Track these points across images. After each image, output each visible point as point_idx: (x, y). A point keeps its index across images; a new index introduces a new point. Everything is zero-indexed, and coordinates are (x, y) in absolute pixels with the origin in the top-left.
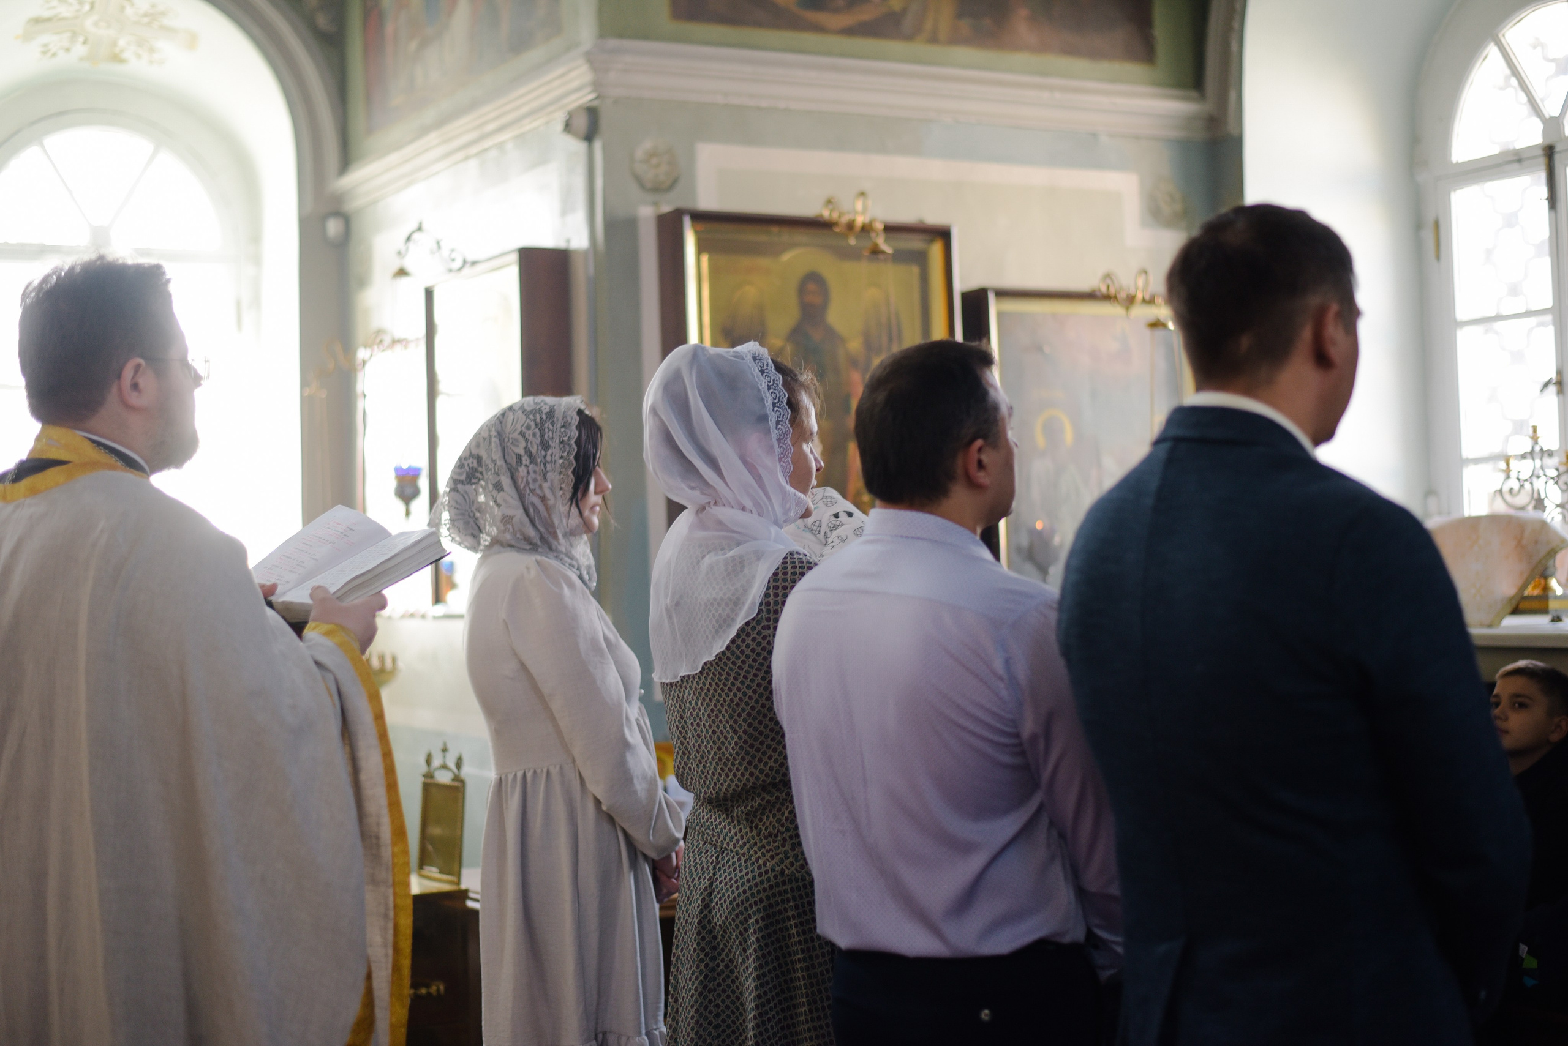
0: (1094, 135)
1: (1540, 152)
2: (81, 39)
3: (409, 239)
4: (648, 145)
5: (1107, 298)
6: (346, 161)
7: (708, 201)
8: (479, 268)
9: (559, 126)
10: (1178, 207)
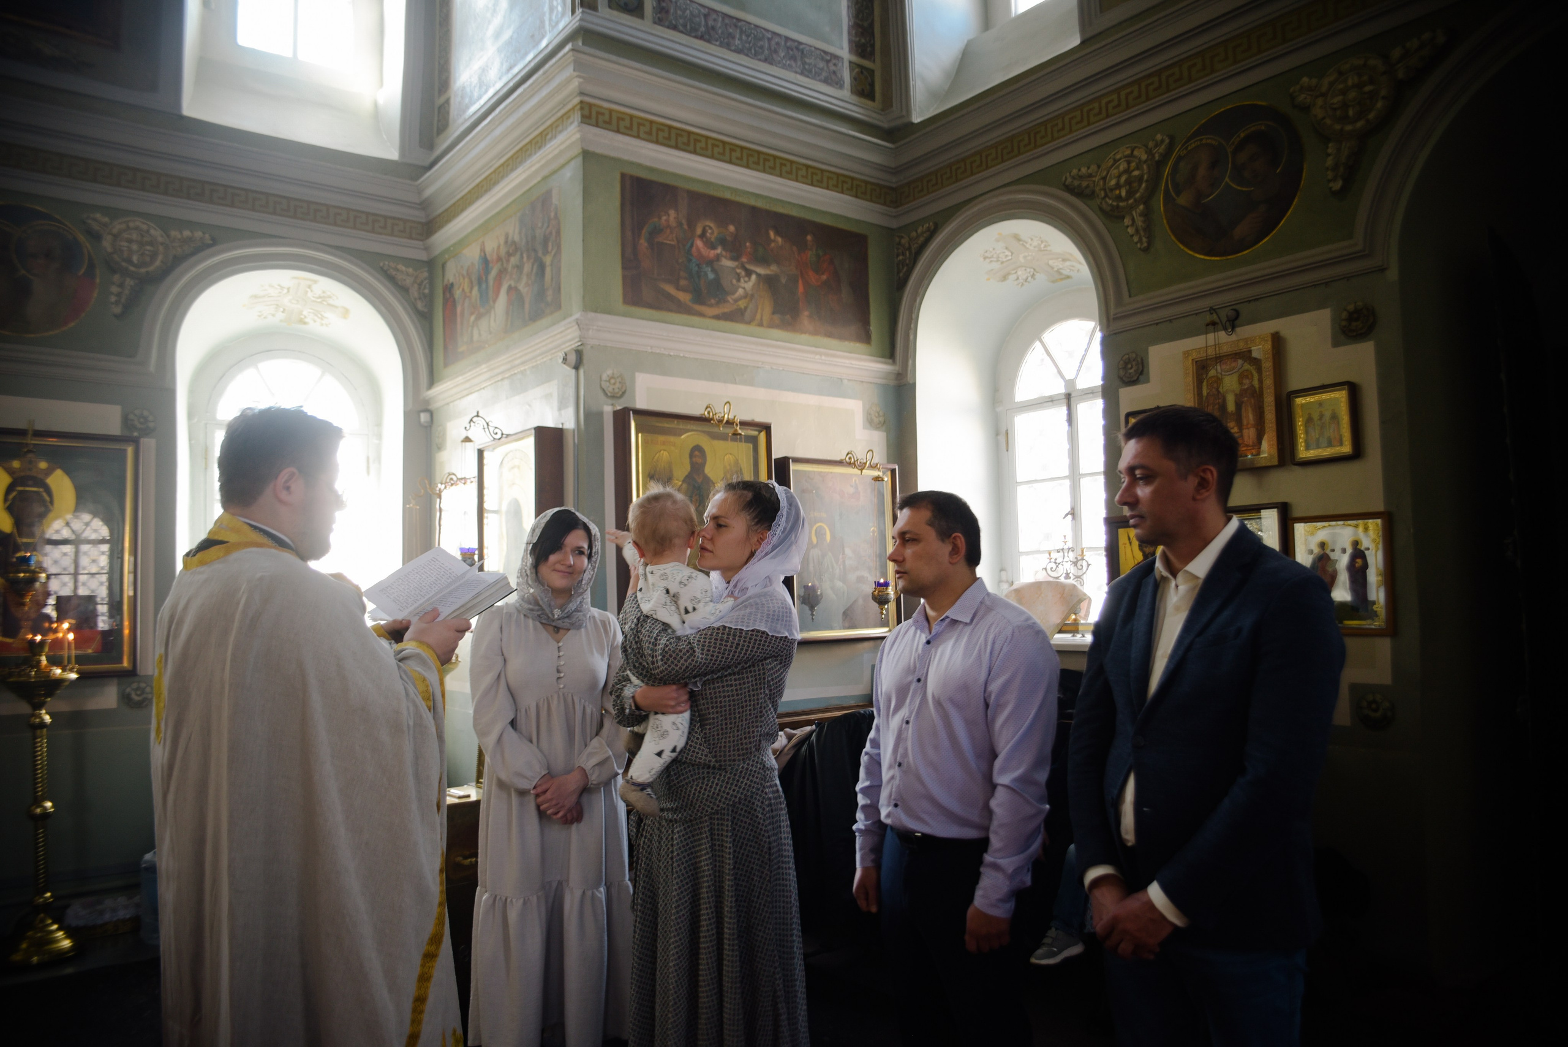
0: (841, 380)
1: (1064, 397)
2: (282, 309)
3: (471, 420)
4: (609, 372)
5: (849, 464)
6: (432, 382)
7: (641, 404)
8: (510, 438)
9: (560, 360)
10: (881, 419)
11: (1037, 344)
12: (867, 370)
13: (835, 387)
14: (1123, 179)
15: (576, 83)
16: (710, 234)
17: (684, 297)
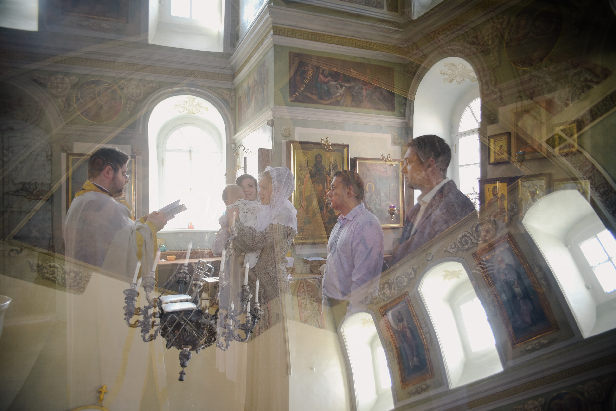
0: (381, 126)
1: (477, 130)
2: (186, 109)
3: (238, 147)
4: (284, 127)
5: (382, 160)
7: (297, 139)
9: (267, 124)
11: (468, 108)
12: (393, 122)
13: (379, 129)
14: (490, 36)
15: (270, 19)
16: (325, 72)
17: (315, 97)
